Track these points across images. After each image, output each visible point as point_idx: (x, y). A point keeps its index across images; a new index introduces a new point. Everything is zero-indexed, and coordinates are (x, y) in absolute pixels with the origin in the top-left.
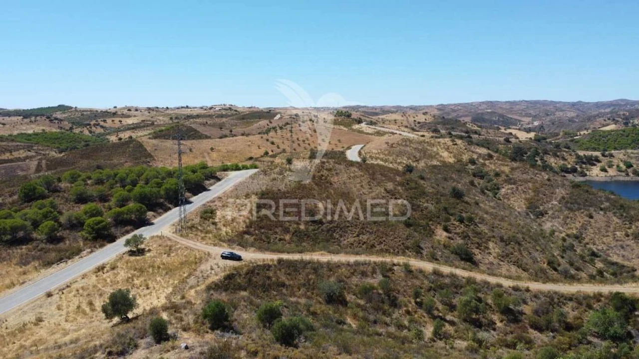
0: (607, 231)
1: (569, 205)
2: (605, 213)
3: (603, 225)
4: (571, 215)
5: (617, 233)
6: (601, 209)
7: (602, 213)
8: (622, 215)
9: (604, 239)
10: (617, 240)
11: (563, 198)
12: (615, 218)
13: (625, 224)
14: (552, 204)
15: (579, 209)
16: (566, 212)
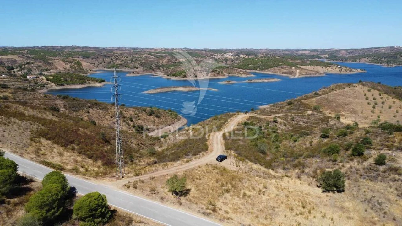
0: (102, 118)
1: (72, 109)
2: (92, 109)
3: (97, 115)
4: (79, 114)
5: (106, 117)
6: (89, 107)
7: (91, 109)
8: (100, 108)
9: (104, 122)
10: (109, 121)
11: (65, 106)
12: (98, 110)
13: (106, 112)
14: (62, 110)
15: (79, 110)
16: (75, 113)
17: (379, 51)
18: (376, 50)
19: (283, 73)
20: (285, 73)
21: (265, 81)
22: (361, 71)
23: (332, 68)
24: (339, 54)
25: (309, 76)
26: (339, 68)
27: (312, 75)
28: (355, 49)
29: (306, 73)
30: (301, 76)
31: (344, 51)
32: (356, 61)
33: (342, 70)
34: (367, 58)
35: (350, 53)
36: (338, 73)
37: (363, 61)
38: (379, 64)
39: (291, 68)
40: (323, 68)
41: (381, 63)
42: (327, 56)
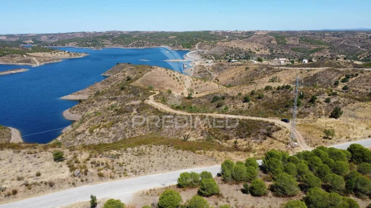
17: (75, 36)
18: (72, 34)
19: (18, 62)
20: (20, 62)
21: (13, 72)
22: (85, 55)
23: (61, 54)
24: (41, 40)
25: (48, 62)
26: (68, 53)
27: (51, 62)
28: (55, 34)
29: (44, 60)
30: (42, 64)
31: (45, 36)
32: (65, 45)
33: (71, 55)
34: (73, 43)
35: (50, 38)
36: (69, 57)
37: (71, 45)
38: (88, 48)
39: (22, 56)
40: (51, 54)
41: (89, 47)
42: (31, 41)
